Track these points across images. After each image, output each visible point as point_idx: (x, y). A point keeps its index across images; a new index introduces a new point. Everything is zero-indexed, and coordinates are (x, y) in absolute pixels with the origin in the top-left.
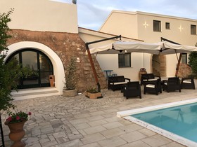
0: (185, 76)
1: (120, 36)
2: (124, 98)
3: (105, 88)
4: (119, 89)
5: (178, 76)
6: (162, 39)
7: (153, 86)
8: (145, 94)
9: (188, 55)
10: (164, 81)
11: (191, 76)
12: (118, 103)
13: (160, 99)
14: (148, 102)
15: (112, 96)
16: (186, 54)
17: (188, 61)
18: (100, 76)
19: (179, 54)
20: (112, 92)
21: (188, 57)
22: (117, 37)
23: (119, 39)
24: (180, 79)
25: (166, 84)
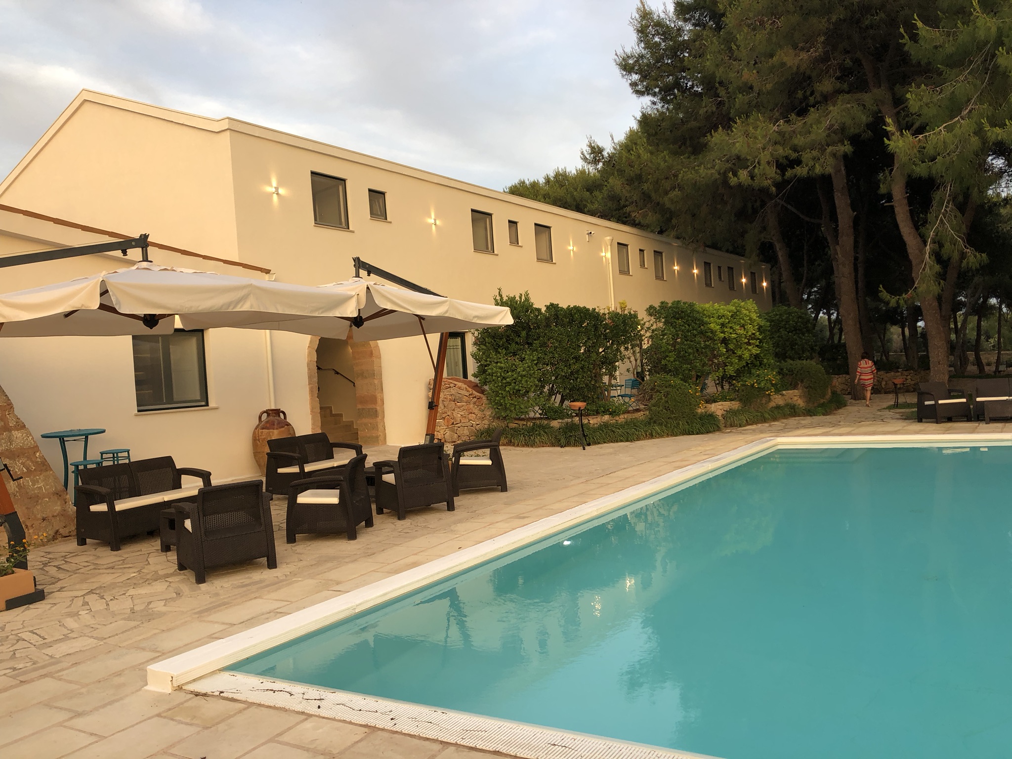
0: (465, 434)
1: (143, 242)
2: (184, 582)
3: (56, 536)
4: (151, 534)
5: (438, 435)
6: (360, 264)
7: (330, 498)
8: (291, 539)
9: (470, 339)
10: (380, 467)
11: (489, 431)
12: (149, 616)
13: (369, 554)
14: (310, 583)
15: (107, 579)
16: (462, 336)
17: (472, 366)
18: (17, 467)
19: (434, 339)
20: (107, 556)
21: (470, 348)
22: (125, 244)
23: (135, 253)
24: (449, 449)
25: (389, 478)
